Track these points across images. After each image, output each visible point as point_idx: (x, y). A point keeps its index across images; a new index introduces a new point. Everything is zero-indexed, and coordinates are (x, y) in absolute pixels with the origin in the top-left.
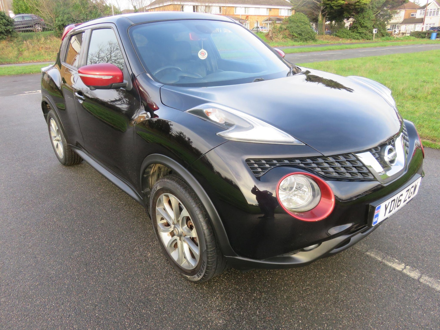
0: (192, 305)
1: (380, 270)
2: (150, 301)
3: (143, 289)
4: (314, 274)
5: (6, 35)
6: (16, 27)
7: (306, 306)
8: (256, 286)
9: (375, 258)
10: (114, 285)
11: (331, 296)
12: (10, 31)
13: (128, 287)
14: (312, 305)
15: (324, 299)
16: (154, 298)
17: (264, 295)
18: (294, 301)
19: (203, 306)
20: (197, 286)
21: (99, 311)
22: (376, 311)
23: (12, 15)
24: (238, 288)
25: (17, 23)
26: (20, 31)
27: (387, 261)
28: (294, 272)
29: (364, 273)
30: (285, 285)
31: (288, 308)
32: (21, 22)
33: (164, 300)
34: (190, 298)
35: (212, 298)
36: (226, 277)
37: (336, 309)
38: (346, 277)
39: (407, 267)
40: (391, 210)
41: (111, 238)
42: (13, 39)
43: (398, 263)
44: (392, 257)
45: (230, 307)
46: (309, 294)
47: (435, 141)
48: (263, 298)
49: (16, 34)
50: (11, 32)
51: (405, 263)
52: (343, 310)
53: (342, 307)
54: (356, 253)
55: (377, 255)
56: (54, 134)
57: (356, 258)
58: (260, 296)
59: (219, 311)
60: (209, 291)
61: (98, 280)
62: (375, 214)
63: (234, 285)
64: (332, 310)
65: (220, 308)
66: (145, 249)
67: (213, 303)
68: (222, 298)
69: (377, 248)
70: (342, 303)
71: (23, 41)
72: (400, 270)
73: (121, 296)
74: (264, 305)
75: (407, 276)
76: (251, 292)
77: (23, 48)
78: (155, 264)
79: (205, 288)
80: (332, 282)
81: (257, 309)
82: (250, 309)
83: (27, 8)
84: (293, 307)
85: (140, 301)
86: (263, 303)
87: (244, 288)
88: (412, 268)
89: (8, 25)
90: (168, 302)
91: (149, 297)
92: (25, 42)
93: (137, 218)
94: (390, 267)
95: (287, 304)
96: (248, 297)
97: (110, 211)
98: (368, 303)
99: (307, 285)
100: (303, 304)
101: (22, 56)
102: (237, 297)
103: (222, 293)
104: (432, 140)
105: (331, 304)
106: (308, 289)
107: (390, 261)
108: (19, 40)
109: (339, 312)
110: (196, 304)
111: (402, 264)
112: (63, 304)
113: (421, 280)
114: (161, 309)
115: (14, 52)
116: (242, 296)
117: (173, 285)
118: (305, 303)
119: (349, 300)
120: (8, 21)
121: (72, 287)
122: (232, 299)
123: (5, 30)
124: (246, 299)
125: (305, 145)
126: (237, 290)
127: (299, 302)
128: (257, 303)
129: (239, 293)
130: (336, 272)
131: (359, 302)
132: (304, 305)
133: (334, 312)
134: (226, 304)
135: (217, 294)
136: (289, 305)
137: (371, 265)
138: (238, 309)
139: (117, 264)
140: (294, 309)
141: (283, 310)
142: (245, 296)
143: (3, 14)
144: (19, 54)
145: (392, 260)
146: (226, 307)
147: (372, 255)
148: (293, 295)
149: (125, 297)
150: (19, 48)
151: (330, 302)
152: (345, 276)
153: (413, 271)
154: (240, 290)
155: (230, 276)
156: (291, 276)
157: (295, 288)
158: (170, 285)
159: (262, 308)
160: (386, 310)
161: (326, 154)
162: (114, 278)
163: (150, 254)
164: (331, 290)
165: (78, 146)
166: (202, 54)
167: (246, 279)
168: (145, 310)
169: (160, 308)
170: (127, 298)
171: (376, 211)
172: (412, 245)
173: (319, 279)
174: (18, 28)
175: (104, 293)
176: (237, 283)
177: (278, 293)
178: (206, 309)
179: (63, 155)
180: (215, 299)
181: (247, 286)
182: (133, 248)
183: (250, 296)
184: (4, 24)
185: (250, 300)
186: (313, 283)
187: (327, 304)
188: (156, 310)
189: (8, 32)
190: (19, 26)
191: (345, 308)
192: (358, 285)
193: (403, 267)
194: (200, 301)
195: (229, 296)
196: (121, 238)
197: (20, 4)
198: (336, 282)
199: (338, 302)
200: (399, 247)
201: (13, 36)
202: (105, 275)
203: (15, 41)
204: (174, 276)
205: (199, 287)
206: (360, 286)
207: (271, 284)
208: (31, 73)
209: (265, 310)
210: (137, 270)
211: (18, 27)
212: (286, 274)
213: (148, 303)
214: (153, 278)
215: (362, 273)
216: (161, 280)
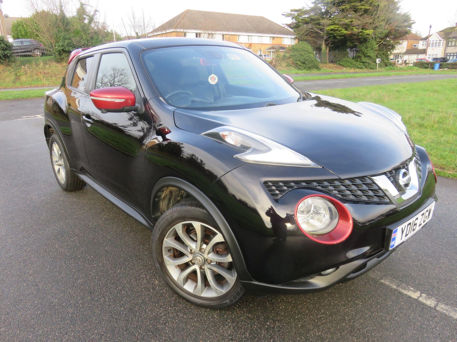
0: (203, 334)
1: (395, 298)
2: (159, 330)
3: (152, 318)
4: (328, 302)
5: (3, 60)
6: (14, 51)
7: (322, 335)
8: (269, 314)
9: (390, 286)
10: (120, 314)
11: (347, 325)
12: (8, 55)
13: (136, 316)
14: (328, 334)
15: (340, 328)
16: (163, 327)
17: (277, 324)
18: (309, 330)
19: (214, 335)
20: (208, 314)
21: (105, 340)
22: (393, 340)
23: (11, 40)
24: (250, 317)
25: (15, 48)
26: (18, 56)
27: (402, 289)
28: (308, 300)
29: (379, 301)
30: (299, 313)
31: (303, 337)
32: (20, 46)
33: (173, 329)
34: (201, 327)
35: (224, 326)
36: (237, 306)
37: (353, 338)
38: (362, 305)
39: (423, 295)
40: (407, 233)
41: (116, 265)
42: (10, 63)
43: (413, 291)
44: (407, 285)
45: (242, 336)
46: (324, 323)
47: (444, 169)
48: (277, 326)
49: (14, 58)
50: (9, 56)
51: (421, 291)
52: (360, 339)
53: (359, 336)
54: (370, 280)
55: (391, 282)
56: (55, 158)
57: (370, 286)
58: (273, 324)
59: (231, 340)
60: (220, 320)
61: (103, 309)
62: (392, 237)
63: (247, 314)
64: (348, 339)
65: (233, 337)
66: (152, 277)
67: (225, 332)
68: (234, 327)
69: (392, 276)
70: (358, 332)
71: (21, 66)
72: (416, 298)
73: (128, 325)
74: (278, 334)
75: (424, 304)
76: (263, 320)
77: (20, 72)
78: (163, 292)
79: (216, 317)
80: (347, 310)
81: (271, 338)
82: (263, 338)
83: (26, 33)
84: (308, 335)
85: (149, 331)
86: (276, 332)
87: (256, 317)
88: (428, 296)
89: (6, 49)
90: (178, 332)
91: (158, 326)
92: (23, 67)
93: (143, 245)
94: (406, 295)
95: (302, 333)
96: (262, 326)
97: (115, 238)
98: (385, 331)
99: (321, 314)
100: (318, 332)
101: (19, 80)
102: (249, 326)
103: (233, 322)
104: (441, 168)
105: (347, 333)
106: (323, 317)
107: (405, 289)
108: (18, 65)
109: (356, 341)
110: (207, 334)
111: (418, 292)
112: (67, 334)
113: (438, 308)
114: (171, 338)
115: (11, 77)
116: (255, 325)
117: (183, 313)
118: (320, 331)
119: (365, 329)
120: (7, 46)
121: (77, 316)
122: (245, 328)
123: (3, 55)
124: (259, 328)
125: (322, 167)
127: (315, 331)
128: (271, 331)
129: (251, 321)
130: (350, 300)
131: (376, 330)
132: (319, 333)
133: (350, 341)
134: (239, 333)
135: (229, 322)
136: (303, 334)
137: (386, 293)
138: (251, 338)
139: (123, 292)
140: (309, 339)
141: (298, 339)
142: (258, 325)
144: (16, 79)
145: (407, 288)
147: (387, 283)
148: (308, 324)
149: (133, 326)
150: (16, 73)
151: (346, 331)
152: (360, 304)
153: (429, 299)
154: (252, 318)
155: (241, 304)
156: (304, 305)
157: (310, 316)
158: (179, 314)
159: (276, 337)
160: (403, 339)
161: (343, 177)
162: (121, 307)
163: (157, 282)
164: (347, 319)
165: (83, 171)
166: (212, 78)
167: (258, 307)
168: (153, 340)
169: (169, 337)
170: (134, 327)
171: (393, 235)
172: (426, 273)
173: (334, 307)
174: (16, 53)
175: (110, 322)
176: (249, 312)
177: (292, 321)
178: (218, 339)
179: (65, 180)
180: (227, 328)
181: (259, 315)
182: (140, 276)
183: (263, 325)
184: (2, 49)
185: (263, 329)
186: (327, 311)
187: (343, 333)
188: (166, 339)
189: (6, 56)
190: (18, 51)
191: (362, 336)
192: (374, 314)
193: (419, 295)
194: (211, 330)
195: (241, 325)
196: (126, 265)
197: (20, 29)
198: (351, 310)
199: (354, 331)
200: (414, 275)
201: (10, 60)
202: (111, 303)
203: (13, 66)
204: (183, 305)
205: (210, 315)
206: (376, 315)
207: (285, 313)
208: (29, 98)
209: (280, 340)
210: (145, 299)
211: (16, 51)
212: (300, 302)
213: (156, 332)
214: (161, 306)
215: (378, 301)
216: (170, 308)
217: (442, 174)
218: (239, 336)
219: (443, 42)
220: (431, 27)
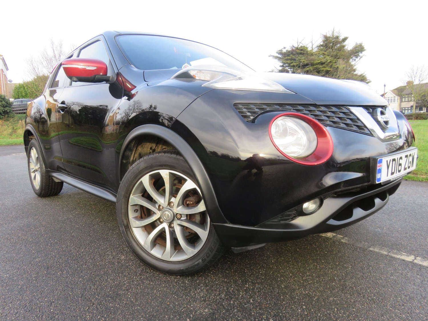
0: (172, 297)
1: (387, 261)
2: (120, 296)
3: (113, 286)
4: (313, 266)
5: (3, 115)
6: (14, 109)
7: (309, 293)
8: (247, 278)
9: (380, 253)
10: (78, 284)
11: (337, 284)
12: (7, 112)
13: (95, 284)
14: (316, 293)
15: (329, 287)
16: (125, 293)
17: (257, 285)
18: (294, 290)
19: (184, 297)
20: (178, 280)
21: (55, 307)
22: (393, 295)
23: (12, 100)
24: (226, 281)
25: (15, 106)
26: (18, 113)
27: (394, 254)
28: (291, 266)
29: (370, 264)
30: (282, 276)
31: (287, 296)
32: (20, 105)
33: (137, 294)
34: (169, 291)
35: (196, 290)
36: (212, 272)
37: (345, 294)
38: (351, 268)
39: (418, 258)
40: (393, 171)
41: (81, 246)
42: (9, 118)
43: (406, 256)
44: (399, 251)
45: (217, 297)
46: (311, 283)
47: (417, 174)
48: (257, 288)
49: (13, 114)
50: (9, 112)
51: (414, 255)
52: (354, 295)
53: (352, 293)
54: (358, 249)
55: (381, 249)
57: (358, 253)
58: (253, 286)
59: (204, 301)
60: (192, 285)
61: (59, 280)
62: (378, 168)
63: (222, 279)
64: (340, 296)
65: (206, 299)
66: (118, 254)
67: (197, 294)
68: (207, 290)
69: (380, 245)
70: (351, 290)
72: (411, 260)
73: (85, 292)
74: (258, 294)
75: (420, 265)
76: (241, 283)
77: (18, 126)
78: (129, 265)
79: (187, 282)
80: (336, 272)
81: (250, 298)
82: (241, 299)
83: (26, 94)
84: (293, 294)
85: (108, 296)
86: (257, 292)
87: (233, 280)
88: (424, 259)
89: (6, 106)
90: (142, 296)
91: (119, 292)
92: (20, 121)
93: (113, 230)
94: (399, 259)
95: (286, 292)
96: (239, 288)
97: (83, 227)
98: (381, 288)
99: (307, 276)
100: (305, 291)
101: (16, 133)
102: (225, 288)
103: (207, 286)
104: (414, 174)
105: (339, 291)
106: (308, 279)
107: (396, 254)
108: (15, 120)
109: (349, 297)
110: (176, 297)
111: (412, 256)
112: (11, 303)
114: (133, 302)
115: (8, 130)
116: (232, 288)
117: (149, 280)
118: (307, 291)
119: (359, 287)
120: (7, 104)
121: (27, 287)
122: (220, 290)
123: (3, 111)
124: (236, 290)
125: (295, 93)
126: (226, 282)
127: (301, 291)
128: (250, 292)
129: (228, 285)
130: (338, 264)
131: (371, 288)
132: (307, 292)
133: (343, 297)
134: (213, 294)
135: (202, 286)
136: (288, 293)
137: (376, 258)
138: (227, 299)
139: (84, 266)
140: (295, 297)
141: (282, 297)
142: (235, 288)
143: (3, 97)
144: (13, 132)
145: (399, 254)
146: (212, 298)
147: (376, 250)
148: (292, 284)
149: (90, 293)
150: (14, 127)
151: (337, 289)
152: (350, 267)
153: (425, 261)
154: (228, 282)
155: (216, 272)
156: (287, 269)
157: (294, 278)
158: (145, 281)
159: (257, 296)
160: (404, 294)
162: (79, 278)
163: (123, 257)
164: (337, 279)
167: (235, 273)
168: (112, 304)
169: (131, 301)
170: (92, 294)
171: (378, 165)
172: (417, 242)
173: (320, 270)
174: (16, 111)
175: (65, 291)
176: (226, 277)
177: (274, 283)
178: (188, 300)
180: (200, 291)
181: (237, 279)
182: (105, 253)
183: (241, 287)
184: (3, 106)
185: (241, 291)
186: (314, 274)
187: (334, 291)
188: (127, 303)
189: (5, 112)
190: (17, 109)
191: (356, 293)
192: (367, 274)
193: (413, 258)
194: (181, 293)
195: (216, 288)
196: (92, 246)
197: (21, 91)
198: (340, 272)
199: (346, 289)
200: (404, 244)
201: (9, 116)
202: (69, 276)
203: (11, 121)
204: (150, 274)
205: (180, 281)
206: (369, 275)
207: (265, 276)
208: (22, 144)
209: (260, 299)
210: (108, 270)
212: (282, 267)
213: (117, 297)
214: (125, 276)
215: (369, 264)
216: (135, 277)
217: (415, 179)
218: (214, 297)
219: (397, 98)
220: (385, 86)
